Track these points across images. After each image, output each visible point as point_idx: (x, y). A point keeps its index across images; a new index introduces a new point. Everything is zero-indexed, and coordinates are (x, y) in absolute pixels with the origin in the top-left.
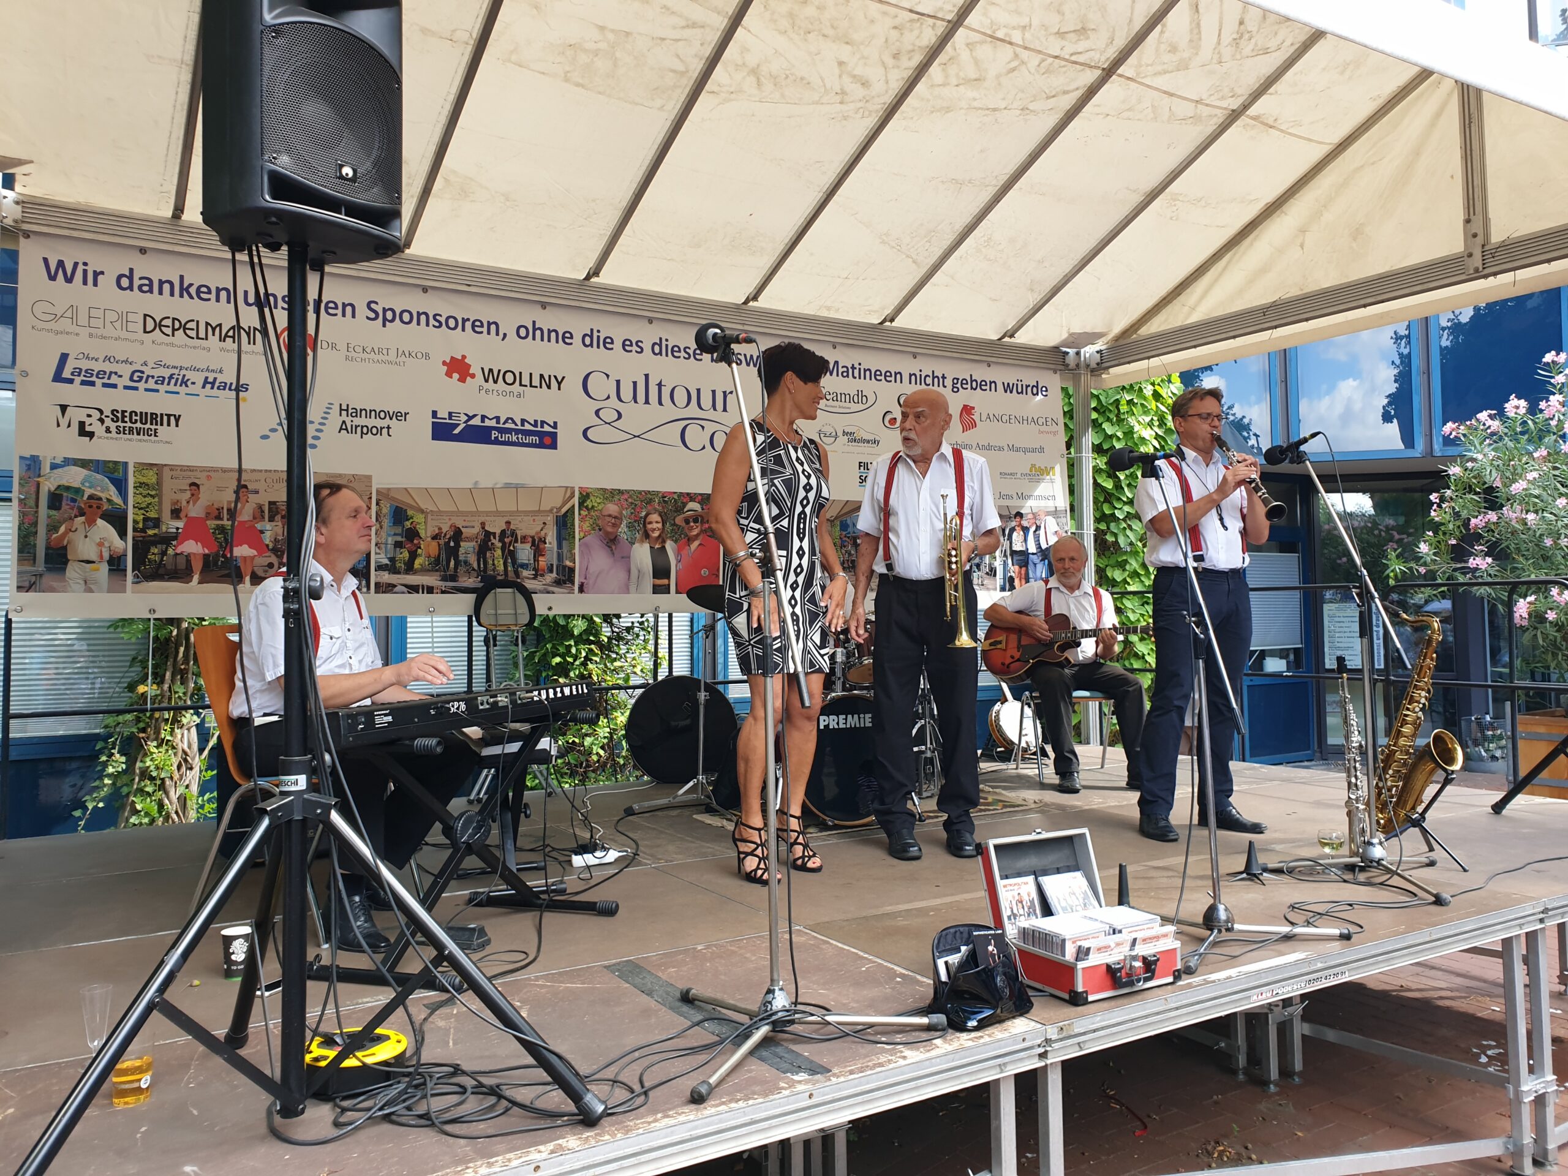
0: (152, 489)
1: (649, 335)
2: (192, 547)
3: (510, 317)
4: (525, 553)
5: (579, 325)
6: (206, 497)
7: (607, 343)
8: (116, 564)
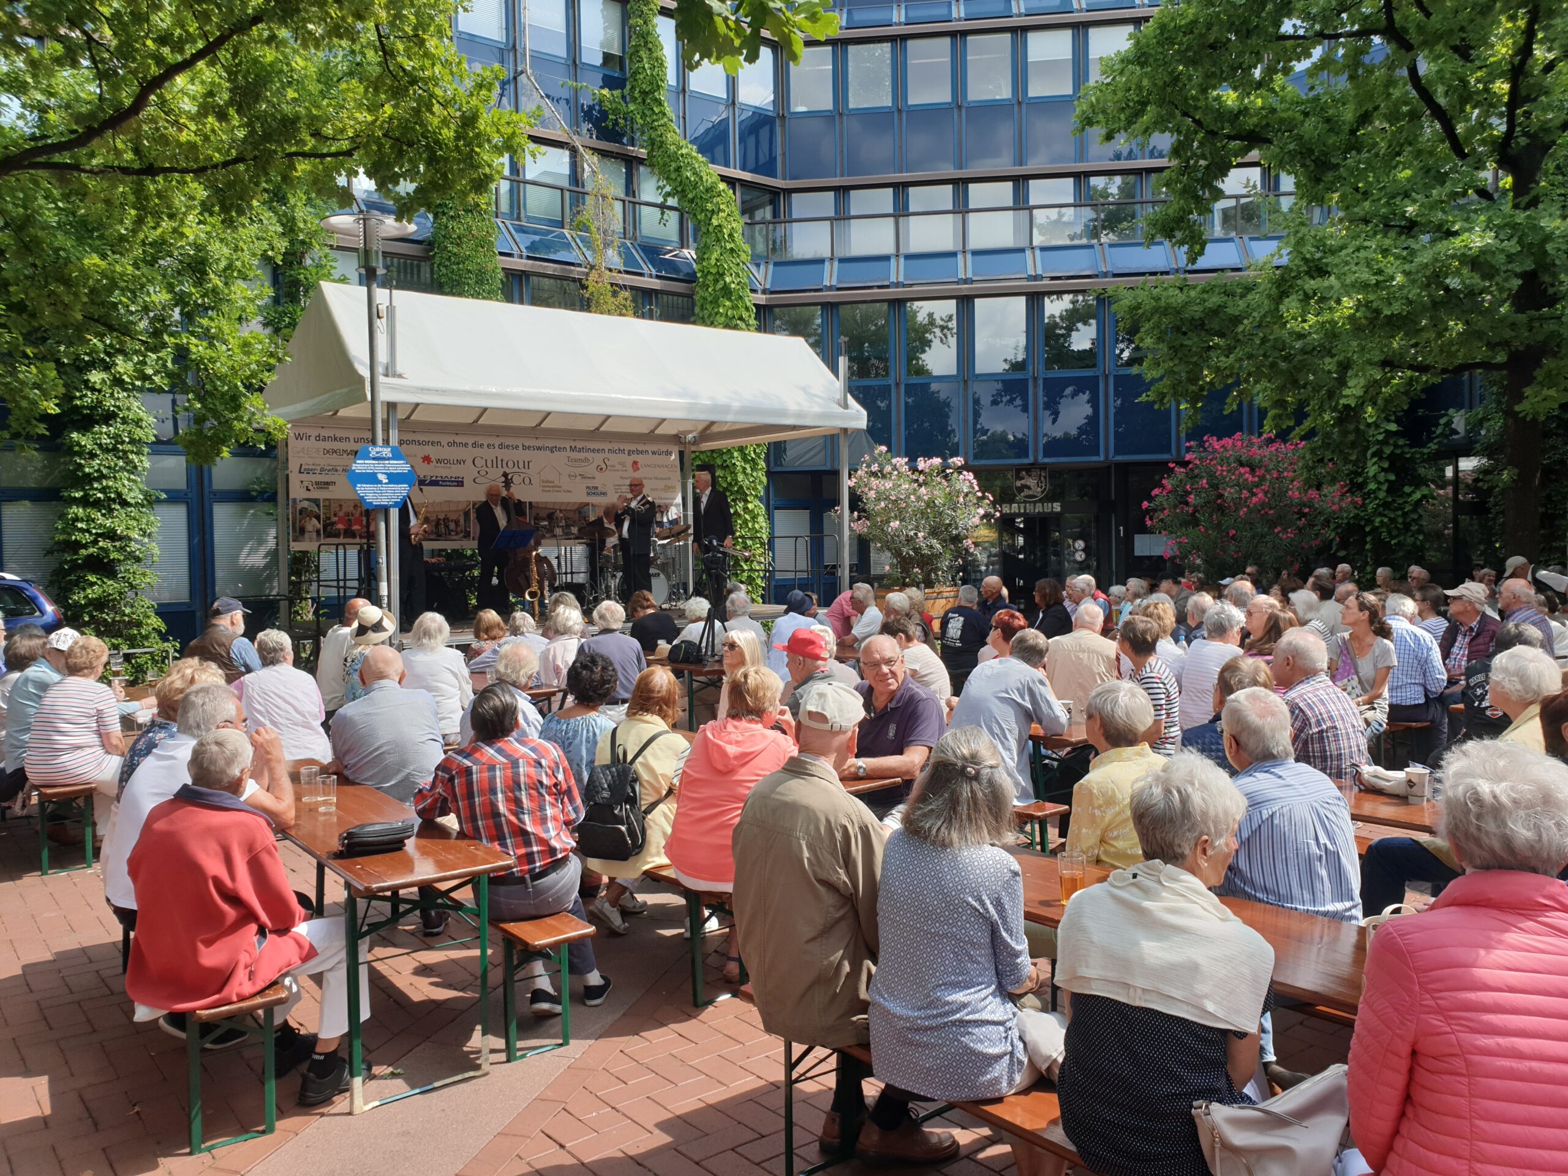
0: (328, 507)
1: (497, 442)
2: (340, 526)
3: (445, 439)
4: (452, 526)
5: (470, 440)
6: (344, 509)
7: (482, 445)
8: (318, 532)
